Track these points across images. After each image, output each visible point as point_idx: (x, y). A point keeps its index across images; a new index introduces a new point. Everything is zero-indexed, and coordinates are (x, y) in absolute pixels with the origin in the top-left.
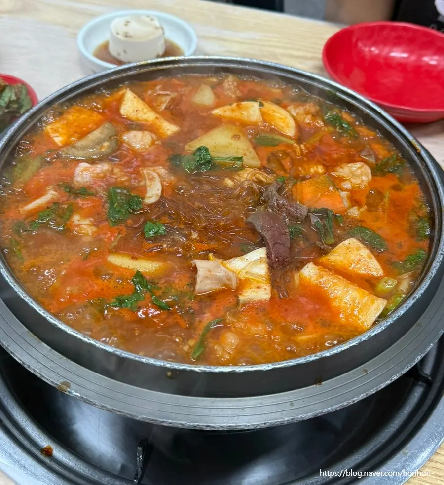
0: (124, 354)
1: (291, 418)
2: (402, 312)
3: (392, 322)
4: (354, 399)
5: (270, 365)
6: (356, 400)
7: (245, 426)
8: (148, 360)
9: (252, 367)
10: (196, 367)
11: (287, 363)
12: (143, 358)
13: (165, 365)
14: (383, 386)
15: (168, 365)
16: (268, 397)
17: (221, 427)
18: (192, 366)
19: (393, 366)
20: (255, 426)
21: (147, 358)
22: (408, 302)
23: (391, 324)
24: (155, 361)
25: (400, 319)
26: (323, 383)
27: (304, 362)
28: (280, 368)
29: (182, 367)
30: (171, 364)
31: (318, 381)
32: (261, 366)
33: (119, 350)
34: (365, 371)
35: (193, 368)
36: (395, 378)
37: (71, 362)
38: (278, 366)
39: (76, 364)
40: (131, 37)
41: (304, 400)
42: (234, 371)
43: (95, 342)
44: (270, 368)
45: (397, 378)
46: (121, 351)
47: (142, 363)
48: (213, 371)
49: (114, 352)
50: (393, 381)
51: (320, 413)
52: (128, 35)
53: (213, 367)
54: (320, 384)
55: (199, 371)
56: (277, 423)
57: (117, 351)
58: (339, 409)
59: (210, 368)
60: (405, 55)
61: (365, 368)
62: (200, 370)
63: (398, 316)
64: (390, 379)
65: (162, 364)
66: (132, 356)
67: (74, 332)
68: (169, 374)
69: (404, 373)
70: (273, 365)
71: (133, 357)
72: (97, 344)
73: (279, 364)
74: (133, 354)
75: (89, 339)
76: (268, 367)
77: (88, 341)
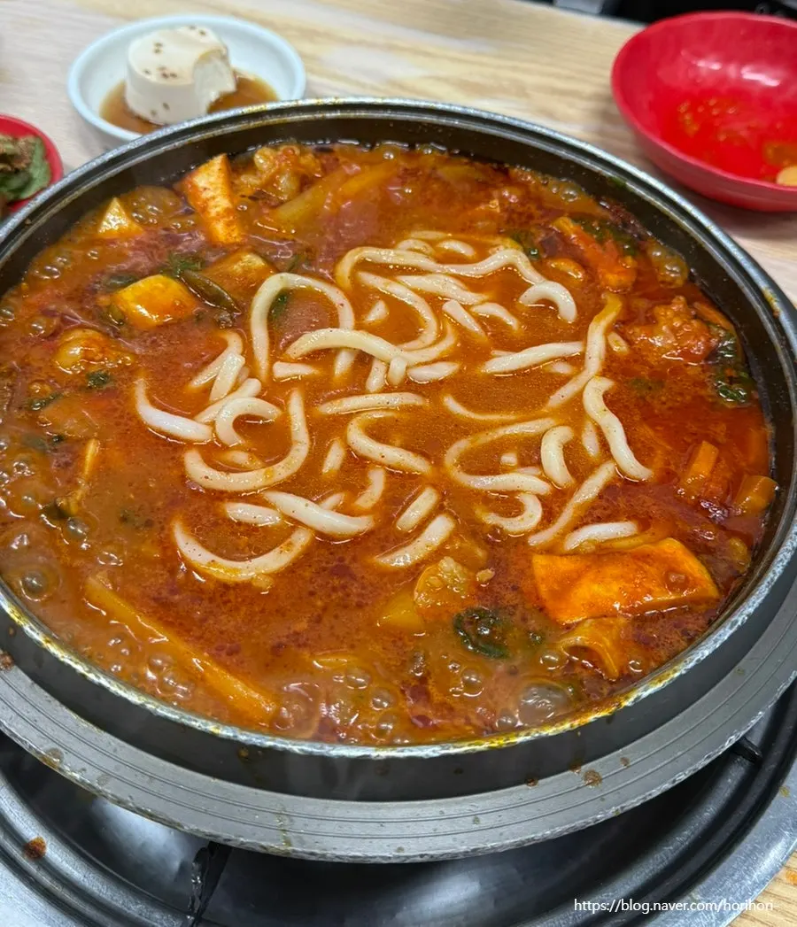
0: (163, 709)
1: (472, 848)
2: (707, 653)
3: (684, 672)
4: (599, 816)
5: (437, 748)
6: (601, 818)
7: (383, 857)
8: (206, 725)
9: (402, 751)
10: (294, 745)
11: (470, 745)
12: (196, 721)
13: (237, 736)
14: (656, 792)
15: (243, 738)
16: (432, 805)
17: (337, 857)
18: (288, 741)
19: (679, 753)
20: (403, 859)
21: (205, 721)
22: (722, 631)
23: (681, 676)
24: (218, 728)
25: (701, 664)
26: (541, 782)
27: (504, 746)
28: (456, 756)
29: (269, 743)
30: (248, 736)
31: (530, 779)
32: (420, 750)
33: (151, 701)
34: (625, 761)
35: (289, 747)
36: (682, 777)
38: (452, 751)
40: (174, 75)
41: (500, 813)
42: (367, 755)
43: (109, 683)
44: (436, 755)
45: (686, 777)
46: (156, 704)
48: (325, 754)
49: (142, 705)
50: (677, 783)
51: (528, 840)
52: (167, 72)
53: (326, 747)
54: (535, 784)
55: (301, 753)
56: (445, 856)
57: (149, 703)
58: (565, 833)
59: (321, 748)
61: (625, 756)
62: (301, 750)
63: (697, 661)
64: (672, 779)
65: (231, 734)
66: (177, 714)
68: (244, 753)
69: (700, 768)
70: (443, 748)
71: (177, 717)
72: (113, 685)
73: (454, 748)
74: (177, 712)
76: (434, 751)
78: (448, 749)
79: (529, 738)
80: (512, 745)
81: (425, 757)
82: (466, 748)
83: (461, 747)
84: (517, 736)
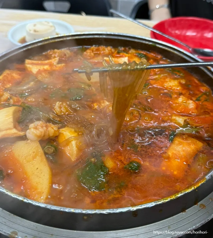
0: (53, 207)
5: (153, 203)
8: (70, 210)
9: (141, 206)
10: (103, 211)
12: (66, 209)
13: (82, 211)
15: (84, 212)
18: (100, 210)
21: (69, 209)
24: (75, 210)
26: (187, 211)
28: (160, 204)
29: (94, 212)
31: (183, 210)
32: (147, 205)
33: (49, 205)
35: (101, 212)
37: (17, 217)
39: (20, 218)
42: (130, 210)
43: (32, 201)
46: (51, 206)
47: (66, 212)
48: (115, 212)
52: (36, 31)
53: (115, 210)
54: (185, 212)
57: (48, 206)
59: (113, 210)
60: (194, 34)
62: (106, 212)
67: (17, 196)
70: (155, 203)
73: (159, 202)
74: (59, 207)
75: (28, 199)
76: (152, 204)
77: (27, 202)
78: (157, 203)
79: (182, 194)
80: (177, 197)
81: (150, 207)
82: (163, 201)
83: (161, 201)
84: (178, 194)
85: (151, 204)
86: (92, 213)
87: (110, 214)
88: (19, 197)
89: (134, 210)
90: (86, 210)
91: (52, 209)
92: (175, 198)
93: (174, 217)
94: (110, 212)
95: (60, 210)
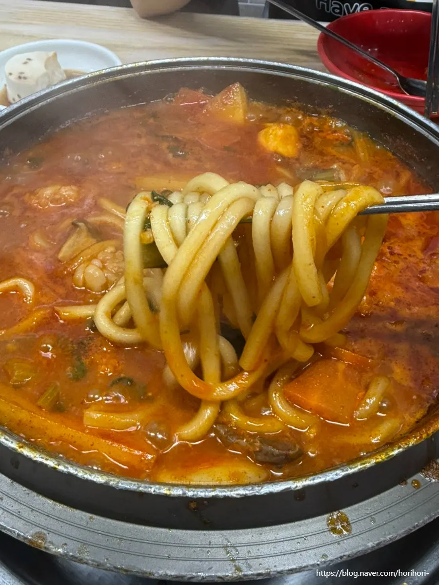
0: (122, 483)
5: (338, 472)
8: (159, 489)
10: (232, 491)
12: (150, 488)
13: (185, 493)
15: (190, 494)
24: (169, 490)
26: (409, 480)
28: (354, 474)
29: (211, 494)
30: (194, 492)
32: (326, 475)
33: (112, 478)
35: (228, 494)
38: (350, 471)
40: (25, 78)
41: (388, 511)
43: (76, 470)
46: (117, 480)
47: (149, 495)
53: (257, 488)
54: (406, 483)
55: (238, 497)
57: (111, 480)
59: (253, 490)
62: (238, 494)
65: (180, 493)
67: (42, 458)
68: (193, 505)
70: (343, 471)
75: (67, 465)
78: (347, 471)
79: (401, 450)
80: (391, 458)
81: (331, 480)
82: (359, 467)
83: (355, 467)
84: (393, 450)
85: (335, 473)
86: (207, 497)
87: (245, 498)
88: (46, 459)
89: (297, 488)
90: (194, 489)
91: (120, 488)
92: (386, 459)
93: (382, 495)
94: (246, 494)
95: (138, 491)
